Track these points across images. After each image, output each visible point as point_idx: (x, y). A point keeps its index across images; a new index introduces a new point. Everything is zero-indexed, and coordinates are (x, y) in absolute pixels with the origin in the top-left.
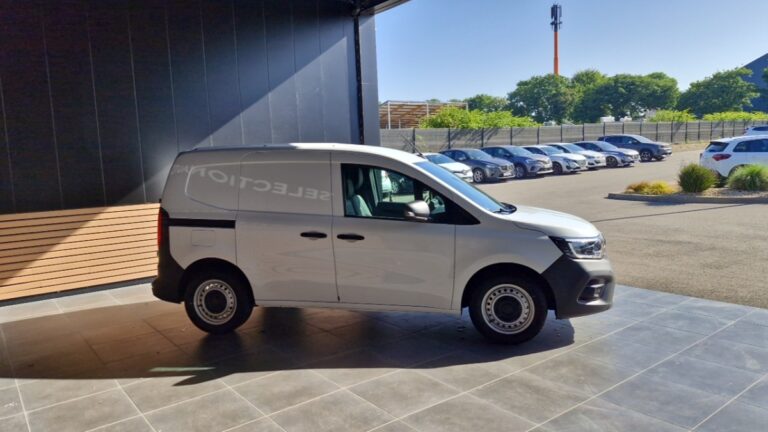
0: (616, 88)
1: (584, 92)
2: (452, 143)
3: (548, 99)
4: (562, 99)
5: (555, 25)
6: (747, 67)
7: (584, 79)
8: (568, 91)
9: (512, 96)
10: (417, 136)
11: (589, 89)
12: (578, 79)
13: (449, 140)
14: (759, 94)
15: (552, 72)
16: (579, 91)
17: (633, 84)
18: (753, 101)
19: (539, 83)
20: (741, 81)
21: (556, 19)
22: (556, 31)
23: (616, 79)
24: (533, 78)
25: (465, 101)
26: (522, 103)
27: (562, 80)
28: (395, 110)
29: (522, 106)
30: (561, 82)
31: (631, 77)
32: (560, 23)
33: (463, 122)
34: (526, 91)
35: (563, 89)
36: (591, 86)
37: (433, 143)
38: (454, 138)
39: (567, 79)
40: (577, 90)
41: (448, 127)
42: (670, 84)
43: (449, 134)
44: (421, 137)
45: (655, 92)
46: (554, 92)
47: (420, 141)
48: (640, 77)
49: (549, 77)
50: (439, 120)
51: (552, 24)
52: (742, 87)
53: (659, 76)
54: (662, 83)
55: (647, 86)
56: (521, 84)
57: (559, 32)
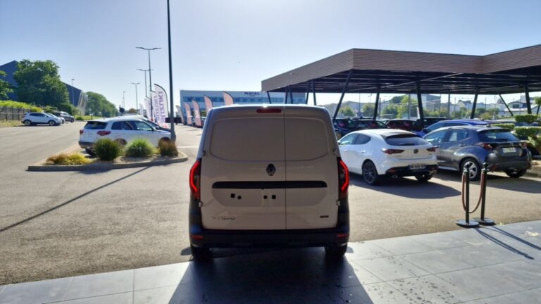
18: (8, 94)
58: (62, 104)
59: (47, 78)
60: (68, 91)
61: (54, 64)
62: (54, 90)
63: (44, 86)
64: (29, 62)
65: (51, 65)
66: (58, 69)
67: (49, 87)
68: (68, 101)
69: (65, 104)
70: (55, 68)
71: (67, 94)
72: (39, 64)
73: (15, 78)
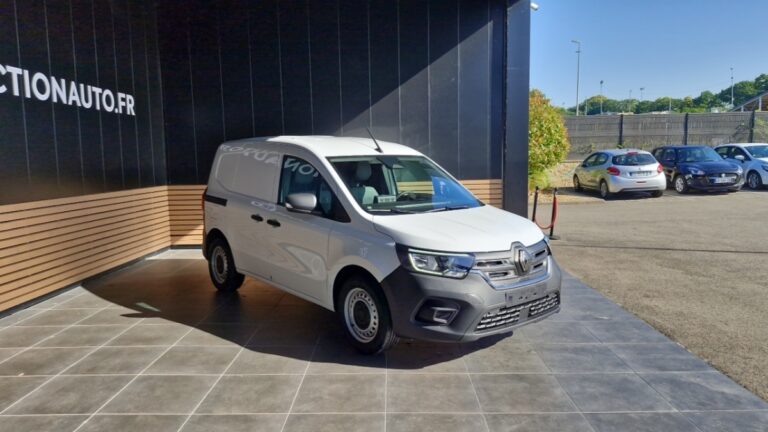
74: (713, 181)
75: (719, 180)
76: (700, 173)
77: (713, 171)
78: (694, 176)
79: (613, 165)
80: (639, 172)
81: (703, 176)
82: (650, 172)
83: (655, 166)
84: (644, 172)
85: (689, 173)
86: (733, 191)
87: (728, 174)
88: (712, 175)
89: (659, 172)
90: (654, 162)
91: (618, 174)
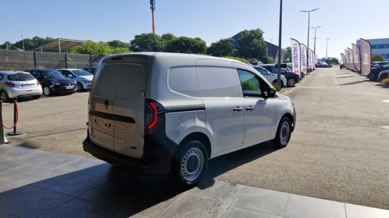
0: (181, 43)
1: (167, 44)
2: (93, 64)
3: (150, 46)
4: (157, 46)
5: (152, 8)
6: (233, 37)
7: (167, 37)
8: (160, 43)
9: (132, 42)
10: (69, 58)
11: (169, 42)
12: (164, 37)
13: (91, 62)
14: (237, 50)
15: (152, 32)
16: (165, 43)
17: (188, 41)
18: (235, 52)
19: (145, 37)
20: (230, 44)
21: (153, 5)
22: (153, 12)
23: (181, 39)
24: (142, 34)
25: (107, 43)
26: (137, 46)
27: (157, 37)
28: (64, 44)
29: (137, 48)
30: (156, 38)
31: (187, 38)
32: (155, 8)
33: (99, 52)
34: (139, 41)
35: (157, 41)
36: (170, 41)
37: (80, 63)
38: (94, 61)
39: (159, 36)
40: (164, 42)
41: (90, 54)
42: (203, 43)
43: (91, 58)
44: (71, 59)
45: (197, 46)
46: (153, 42)
47: (69, 60)
48: (191, 39)
49: (150, 35)
50: (84, 49)
51: (151, 8)
52: (230, 46)
53: (199, 39)
54: (200, 42)
55: (194, 43)
56: (137, 37)
57: (154, 12)
58: (263, 57)
59: (256, 41)
60: (268, 47)
61: (261, 31)
62: (259, 48)
63: (253, 46)
64: (247, 31)
65: (259, 32)
66: (263, 34)
67: (256, 46)
68: (267, 55)
69: (265, 56)
70: (261, 33)
71: (267, 50)
72: (252, 32)
73: (239, 42)
74: (65, 88)
75: (68, 88)
76: (58, 84)
77: (64, 83)
78: (54, 86)
79: (8, 81)
80: (27, 85)
81: (60, 86)
82: (33, 84)
83: (35, 81)
84: (29, 85)
85: (52, 84)
86: (73, 92)
87: (71, 84)
88: (64, 85)
89: (38, 84)
90: (34, 79)
91: (13, 87)
